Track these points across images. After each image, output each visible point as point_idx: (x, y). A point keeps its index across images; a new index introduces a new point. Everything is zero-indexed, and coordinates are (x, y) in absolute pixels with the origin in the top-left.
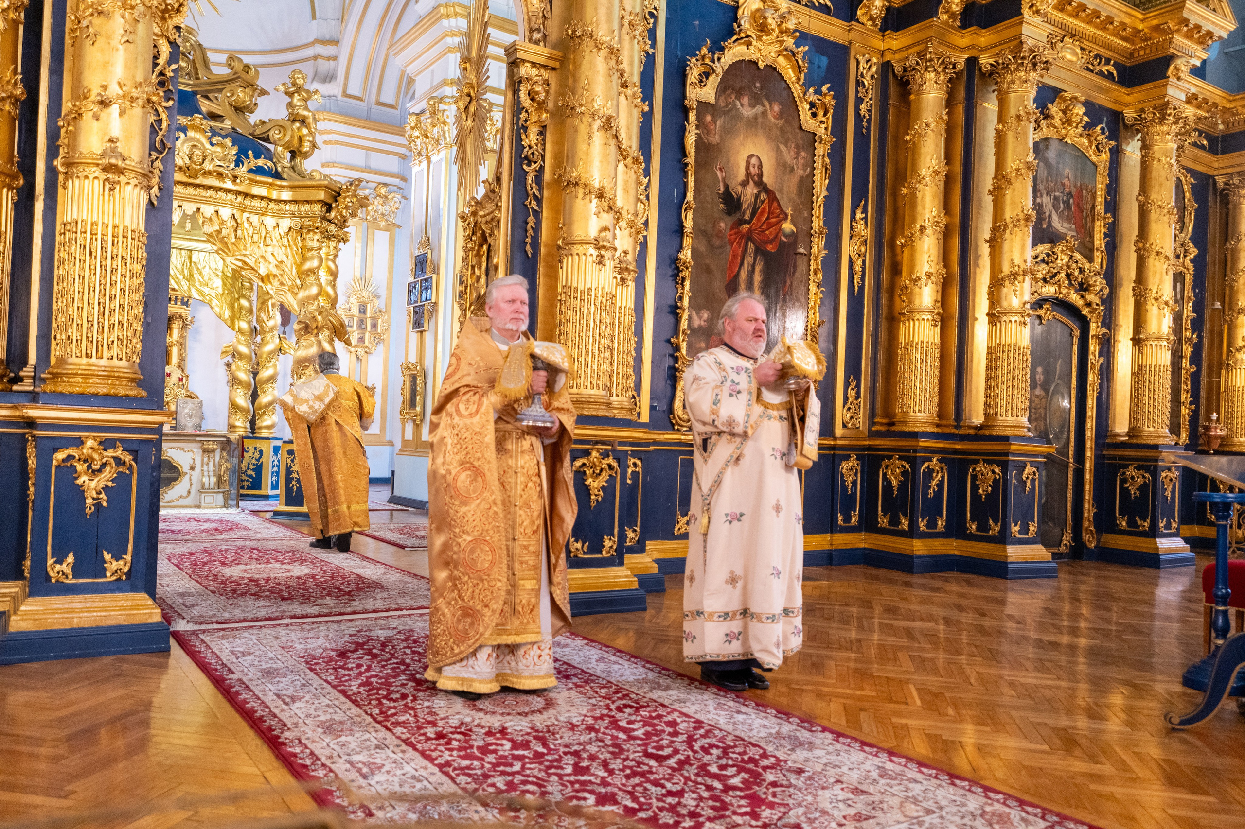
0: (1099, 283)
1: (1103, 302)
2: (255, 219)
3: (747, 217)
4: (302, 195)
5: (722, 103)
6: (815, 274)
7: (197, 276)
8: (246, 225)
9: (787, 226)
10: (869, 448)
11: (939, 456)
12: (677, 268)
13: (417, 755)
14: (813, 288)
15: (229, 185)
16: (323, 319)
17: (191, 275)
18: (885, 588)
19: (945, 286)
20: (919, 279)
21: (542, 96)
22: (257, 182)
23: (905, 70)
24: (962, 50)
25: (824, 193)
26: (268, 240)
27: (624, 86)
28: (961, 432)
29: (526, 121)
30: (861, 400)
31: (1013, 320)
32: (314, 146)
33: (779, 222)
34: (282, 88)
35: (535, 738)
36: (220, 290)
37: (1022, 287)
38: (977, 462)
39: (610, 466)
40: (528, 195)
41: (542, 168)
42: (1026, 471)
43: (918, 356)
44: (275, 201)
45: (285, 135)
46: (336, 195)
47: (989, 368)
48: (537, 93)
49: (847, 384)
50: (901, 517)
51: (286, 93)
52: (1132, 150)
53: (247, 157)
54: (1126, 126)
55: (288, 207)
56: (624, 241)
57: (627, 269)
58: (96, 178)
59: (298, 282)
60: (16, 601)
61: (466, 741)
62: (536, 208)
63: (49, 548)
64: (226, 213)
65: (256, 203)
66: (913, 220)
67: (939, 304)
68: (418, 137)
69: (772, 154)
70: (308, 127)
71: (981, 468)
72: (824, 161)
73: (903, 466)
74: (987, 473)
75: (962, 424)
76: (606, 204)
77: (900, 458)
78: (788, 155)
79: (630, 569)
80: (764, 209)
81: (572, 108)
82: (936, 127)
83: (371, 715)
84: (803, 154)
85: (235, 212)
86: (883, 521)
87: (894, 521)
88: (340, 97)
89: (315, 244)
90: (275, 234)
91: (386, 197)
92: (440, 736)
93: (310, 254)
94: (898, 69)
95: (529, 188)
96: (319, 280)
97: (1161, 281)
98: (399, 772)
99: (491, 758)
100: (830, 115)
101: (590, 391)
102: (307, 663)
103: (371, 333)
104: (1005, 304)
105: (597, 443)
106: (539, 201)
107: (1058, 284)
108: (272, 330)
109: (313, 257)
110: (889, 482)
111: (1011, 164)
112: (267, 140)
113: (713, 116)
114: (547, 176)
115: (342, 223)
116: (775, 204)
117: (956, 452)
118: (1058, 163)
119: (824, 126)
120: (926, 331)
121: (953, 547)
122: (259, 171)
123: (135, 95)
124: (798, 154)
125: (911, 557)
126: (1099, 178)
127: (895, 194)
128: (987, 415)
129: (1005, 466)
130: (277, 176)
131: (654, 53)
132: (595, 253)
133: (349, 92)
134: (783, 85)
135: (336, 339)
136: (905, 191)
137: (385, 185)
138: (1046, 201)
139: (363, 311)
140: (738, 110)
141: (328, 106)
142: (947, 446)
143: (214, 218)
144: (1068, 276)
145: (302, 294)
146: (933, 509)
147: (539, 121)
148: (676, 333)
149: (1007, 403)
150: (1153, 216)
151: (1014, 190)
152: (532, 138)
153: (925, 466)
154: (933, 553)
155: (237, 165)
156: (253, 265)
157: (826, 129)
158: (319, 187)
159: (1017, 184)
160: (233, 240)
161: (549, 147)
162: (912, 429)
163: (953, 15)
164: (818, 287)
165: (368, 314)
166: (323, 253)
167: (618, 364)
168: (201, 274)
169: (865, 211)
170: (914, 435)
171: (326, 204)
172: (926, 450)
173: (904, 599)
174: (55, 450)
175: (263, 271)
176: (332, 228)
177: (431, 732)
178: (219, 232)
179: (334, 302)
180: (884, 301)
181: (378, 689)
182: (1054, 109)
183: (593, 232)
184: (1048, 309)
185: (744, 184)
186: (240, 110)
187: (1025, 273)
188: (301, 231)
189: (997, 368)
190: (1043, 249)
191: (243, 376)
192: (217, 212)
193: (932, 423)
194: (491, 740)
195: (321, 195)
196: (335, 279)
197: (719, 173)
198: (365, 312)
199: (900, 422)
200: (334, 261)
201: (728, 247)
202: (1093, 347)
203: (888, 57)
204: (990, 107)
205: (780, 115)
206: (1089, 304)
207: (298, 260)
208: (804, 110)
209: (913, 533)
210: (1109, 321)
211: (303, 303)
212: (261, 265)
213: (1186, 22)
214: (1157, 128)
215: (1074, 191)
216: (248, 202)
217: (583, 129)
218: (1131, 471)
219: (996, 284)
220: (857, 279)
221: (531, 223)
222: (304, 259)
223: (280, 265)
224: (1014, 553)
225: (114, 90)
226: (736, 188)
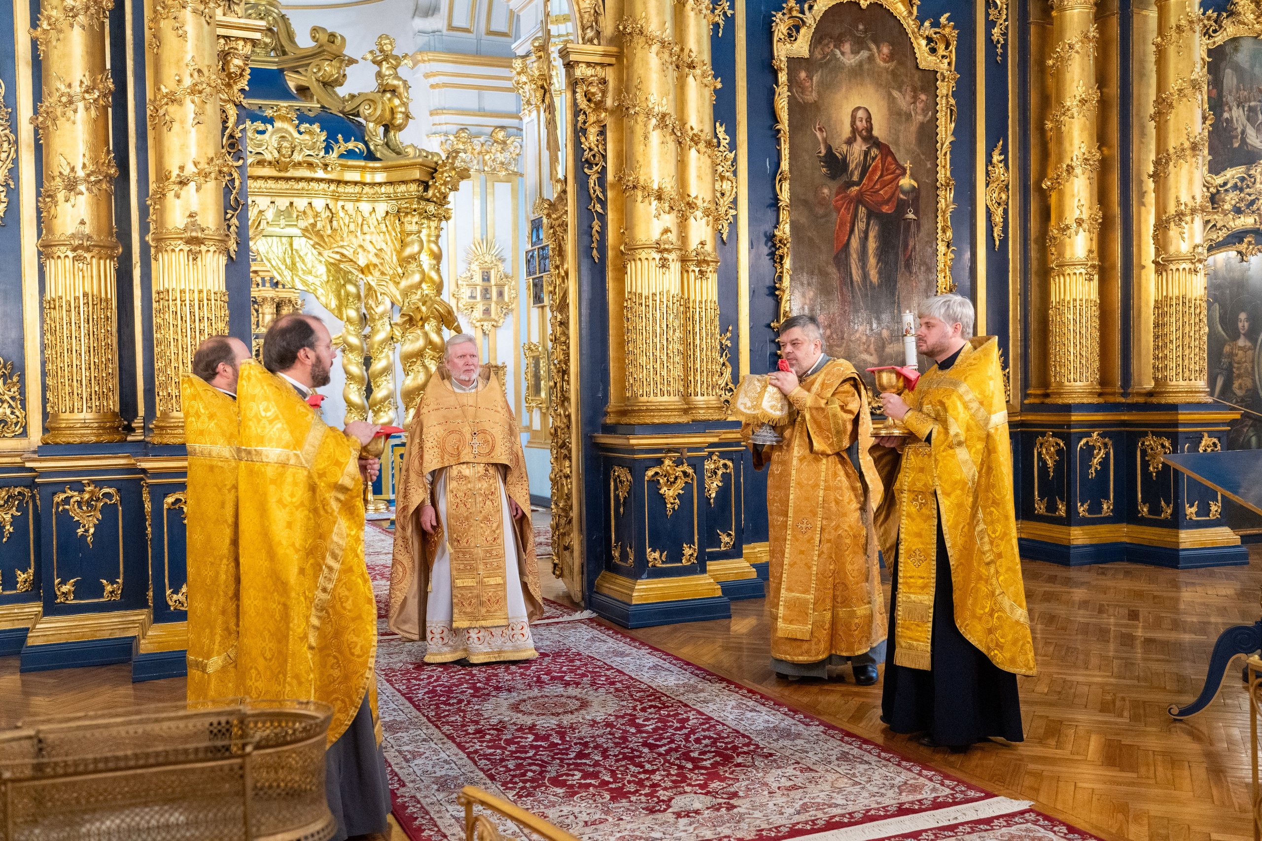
2: (349, 206)
3: (855, 178)
4: (397, 175)
5: (818, 55)
6: (944, 231)
7: (299, 265)
8: (341, 214)
9: (906, 182)
10: (1022, 424)
11: (1101, 430)
12: (774, 245)
13: (454, 745)
14: (942, 248)
15: (320, 174)
16: (428, 308)
17: (294, 264)
19: (1102, 233)
20: (1068, 227)
21: (598, 97)
22: (349, 167)
25: (951, 139)
26: (365, 228)
27: (692, 66)
28: (1129, 400)
29: (585, 122)
30: (1011, 369)
31: (1181, 268)
32: (407, 116)
33: (896, 179)
34: (369, 57)
35: (557, 732)
36: (325, 278)
37: (1191, 228)
38: (1145, 434)
39: (685, 473)
40: (591, 199)
41: (604, 169)
42: (1203, 443)
43: (1071, 317)
44: (369, 184)
45: (375, 109)
46: (433, 171)
47: (1156, 325)
48: (594, 94)
50: (1059, 502)
51: (374, 62)
53: (337, 142)
55: (383, 189)
57: (705, 261)
58: (181, 250)
59: (400, 271)
60: (143, 626)
61: (498, 735)
62: (600, 211)
63: (166, 581)
64: (319, 204)
65: (350, 189)
66: (1060, 160)
67: (1095, 254)
68: (525, 83)
69: (884, 104)
70: (399, 97)
71: (1150, 441)
72: (948, 102)
73: (1057, 444)
74: (1157, 447)
75: (1130, 390)
76: (667, 205)
77: (1054, 435)
78: (903, 101)
79: (712, 577)
80: (876, 167)
81: (627, 109)
82: (1082, 48)
83: (427, 717)
84: (923, 97)
85: (329, 201)
86: (1040, 507)
87: (1051, 507)
88: (445, 32)
89: (414, 228)
90: (372, 221)
91: (504, 143)
92: (478, 731)
93: (409, 239)
95: (592, 191)
96: (421, 266)
98: (435, 758)
99: (513, 748)
100: (953, 48)
101: (659, 398)
102: (386, 675)
103: (497, 303)
104: (1172, 250)
105: (669, 451)
106: (603, 204)
108: (381, 317)
109: (412, 242)
110: (1045, 463)
111: (1175, 84)
112: (358, 115)
113: (807, 70)
114: (610, 177)
115: (442, 200)
116: (889, 159)
117: (1123, 424)
118: (1252, 66)
119: (946, 61)
120: (1079, 287)
121: (1122, 533)
122: (350, 154)
123: (207, 170)
124: (915, 98)
125: (1068, 547)
127: (1040, 128)
128: (1156, 379)
129: (1175, 439)
130: (371, 156)
131: (733, 15)
132: (658, 256)
133: (455, 24)
134: (892, 22)
135: (444, 328)
136: (1050, 125)
137: (503, 128)
138: (1238, 114)
139: (486, 278)
140: (838, 60)
141: (432, 43)
142: (1109, 418)
143: (309, 212)
145: (404, 283)
146: (1096, 491)
147: (598, 121)
148: (776, 315)
149: (1178, 365)
151: (1177, 115)
152: (591, 139)
153: (1082, 443)
154: (1095, 541)
155: (327, 152)
156: (351, 257)
157: (949, 64)
158: (415, 166)
159: (1180, 108)
160: (329, 232)
161: (610, 146)
162: (1066, 401)
164: (948, 246)
165: (493, 282)
166: (423, 236)
167: (702, 361)
168: (303, 261)
169: (1004, 151)
170: (1068, 408)
171: (423, 182)
172: (1081, 424)
174: (165, 495)
175: (362, 262)
176: (431, 208)
177: (471, 729)
178: (314, 225)
179: (439, 288)
180: (1033, 254)
181: (440, 696)
183: (655, 236)
184: (1250, 243)
185: (850, 142)
186: (328, 84)
187: (1193, 211)
188: (398, 214)
189: (1164, 325)
190: (1230, 173)
191: (355, 370)
192: (310, 204)
193: (1090, 393)
194: (519, 734)
195: (417, 174)
196: (439, 263)
197: (818, 134)
198: (489, 280)
199: (1054, 393)
200: (436, 243)
201: (835, 214)
204: (1148, 15)
205: (891, 57)
207: (398, 246)
208: (921, 46)
209: (1071, 520)
211: (406, 293)
212: (360, 256)
216: (341, 189)
217: (639, 130)
219: (1162, 226)
220: (997, 231)
221: (596, 226)
222: (403, 244)
223: (379, 253)
224: (1188, 538)
225: (190, 169)
226: (840, 148)
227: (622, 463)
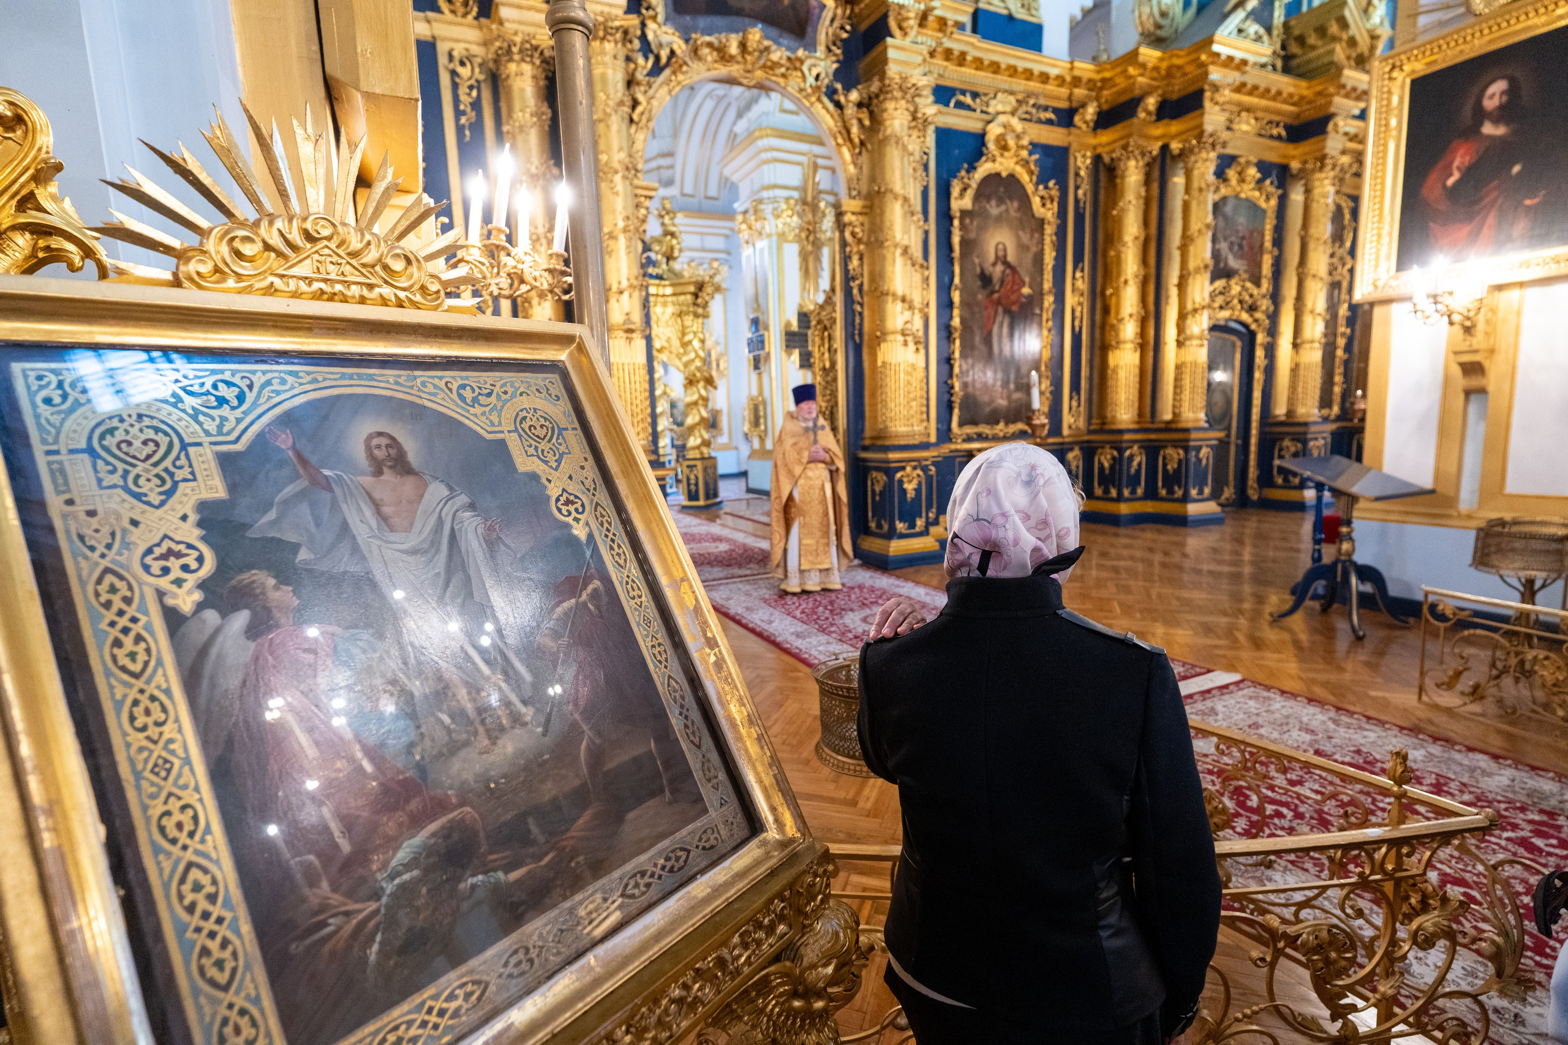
0: (1265, 304)
1: (1269, 317)
3: (997, 288)
5: (977, 208)
9: (1026, 291)
10: (1088, 442)
11: (1139, 445)
12: (950, 331)
16: (699, 374)
18: (1100, 539)
19: (1143, 322)
20: (1123, 319)
21: (860, 235)
23: (1112, 159)
24: (1157, 138)
25: (1052, 262)
26: (659, 324)
27: (912, 214)
28: (1155, 426)
29: (850, 252)
30: (1082, 408)
31: (1194, 344)
33: (1019, 289)
37: (1201, 318)
38: (1165, 447)
39: (918, 475)
40: (854, 302)
41: (862, 283)
42: (1202, 451)
43: (1123, 374)
44: (661, 296)
46: (700, 286)
47: (1176, 380)
48: (857, 233)
49: (1071, 398)
50: (1111, 488)
51: (659, 216)
52: (1297, 196)
54: (1293, 176)
55: (670, 299)
56: (918, 324)
57: (919, 342)
58: (622, 336)
62: (860, 310)
66: (1119, 275)
67: (1139, 336)
69: (1014, 240)
70: (675, 238)
71: (1169, 451)
72: (1051, 238)
73: (1112, 453)
74: (1174, 454)
75: (1156, 420)
76: (907, 305)
77: (1110, 448)
78: (1025, 238)
79: (931, 537)
80: (1009, 281)
81: (881, 242)
82: (1137, 202)
84: (1036, 235)
86: (1098, 491)
87: (1106, 491)
88: (679, 197)
89: (690, 323)
90: (663, 319)
91: (718, 269)
93: (687, 330)
94: (1106, 159)
95: (854, 297)
96: (694, 347)
97: (1316, 297)
100: (1055, 204)
101: (902, 429)
104: (1188, 332)
105: (909, 461)
106: (862, 305)
107: (1233, 309)
109: (689, 332)
110: (1103, 465)
111: (1195, 226)
112: (651, 251)
113: (971, 218)
114: (866, 287)
115: (705, 305)
116: (1017, 276)
117: (1152, 440)
119: (1051, 212)
120: (1129, 357)
121: (1149, 507)
122: (651, 275)
124: (1032, 237)
125: (1119, 515)
126: (1268, 221)
127: (1105, 255)
128: (1174, 414)
129: (1187, 449)
130: (661, 277)
131: (928, 181)
132: (901, 339)
133: (685, 192)
134: (1020, 187)
135: (708, 386)
136: (1112, 253)
138: (1223, 246)
140: (988, 211)
142: (1144, 437)
144: (1241, 302)
145: (685, 359)
146: (1134, 481)
147: (858, 251)
148: (951, 376)
149: (1189, 404)
150: (1312, 245)
151: (1197, 245)
152: (855, 262)
153: (1128, 452)
154: (1135, 512)
157: (1053, 213)
158: (689, 283)
159: (1199, 242)
161: (866, 267)
162: (1118, 427)
163: (1149, 113)
166: (695, 328)
169: (1082, 271)
170: (1120, 432)
171: (695, 293)
172: (1129, 441)
173: (1112, 545)
176: (700, 311)
180: (1097, 335)
182: (1231, 173)
183: (899, 325)
185: (994, 264)
187: (1204, 306)
188: (680, 315)
189: (1182, 379)
190: (1220, 284)
193: (1133, 422)
195: (691, 288)
197: (976, 260)
199: (1110, 422)
200: (702, 332)
201: (984, 311)
202: (1260, 353)
203: (1099, 150)
204: (1178, 180)
205: (1019, 209)
206: (1256, 321)
207: (681, 335)
208: (1036, 201)
209: (1120, 499)
210: (1273, 331)
211: (686, 364)
213: (1343, 86)
214: (1318, 175)
215: (1247, 234)
218: (1287, 443)
219: (1182, 317)
220: (1077, 323)
221: (857, 320)
222: (684, 334)
223: (668, 340)
224: (1193, 509)
225: (625, 284)
226: (989, 269)
227: (878, 469)
